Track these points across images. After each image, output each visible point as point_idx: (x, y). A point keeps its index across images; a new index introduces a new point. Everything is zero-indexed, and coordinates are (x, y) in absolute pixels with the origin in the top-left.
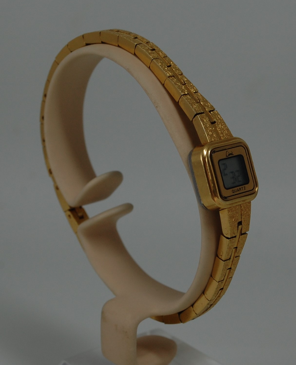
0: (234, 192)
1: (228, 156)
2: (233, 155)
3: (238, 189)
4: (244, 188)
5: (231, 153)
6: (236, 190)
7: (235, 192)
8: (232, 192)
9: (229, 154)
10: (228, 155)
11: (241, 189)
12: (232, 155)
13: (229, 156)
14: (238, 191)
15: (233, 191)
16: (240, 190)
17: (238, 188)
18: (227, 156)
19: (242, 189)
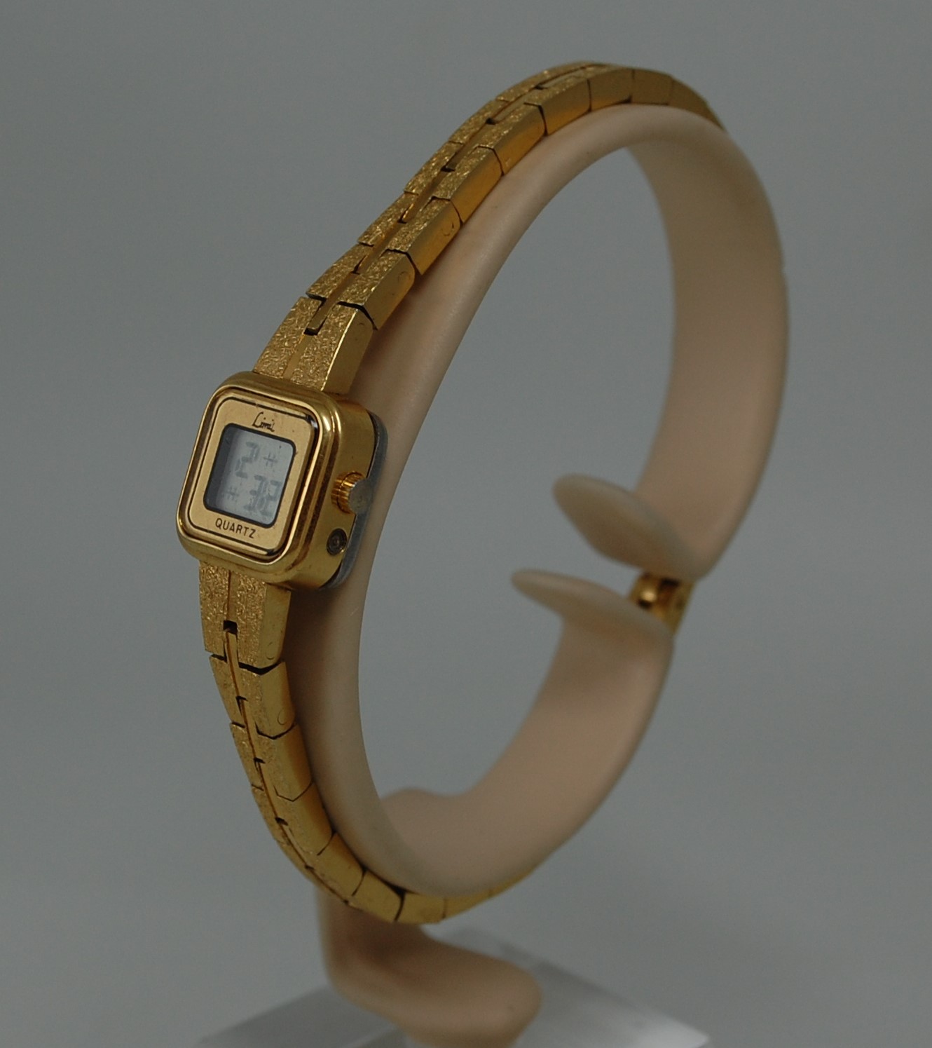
0: (219, 526)
1: (257, 427)
2: (273, 431)
3: (233, 525)
4: (249, 532)
5: (270, 425)
6: (229, 523)
7: (222, 527)
8: (217, 522)
9: (262, 423)
10: (258, 423)
11: (240, 530)
12: (269, 428)
13: (260, 426)
14: (231, 529)
15: (219, 522)
16: (238, 529)
17: (237, 522)
18: (254, 425)
19: (243, 530)
